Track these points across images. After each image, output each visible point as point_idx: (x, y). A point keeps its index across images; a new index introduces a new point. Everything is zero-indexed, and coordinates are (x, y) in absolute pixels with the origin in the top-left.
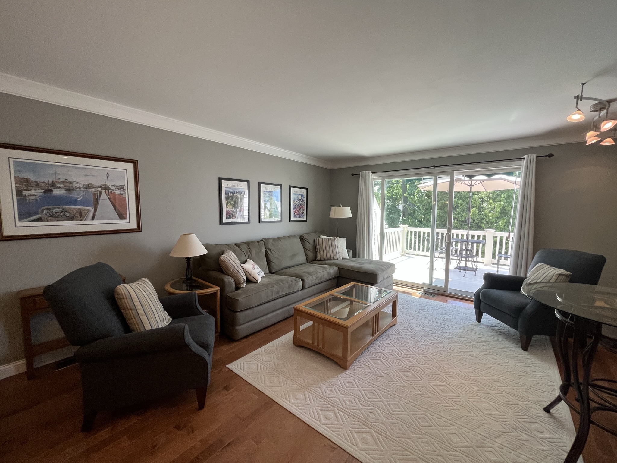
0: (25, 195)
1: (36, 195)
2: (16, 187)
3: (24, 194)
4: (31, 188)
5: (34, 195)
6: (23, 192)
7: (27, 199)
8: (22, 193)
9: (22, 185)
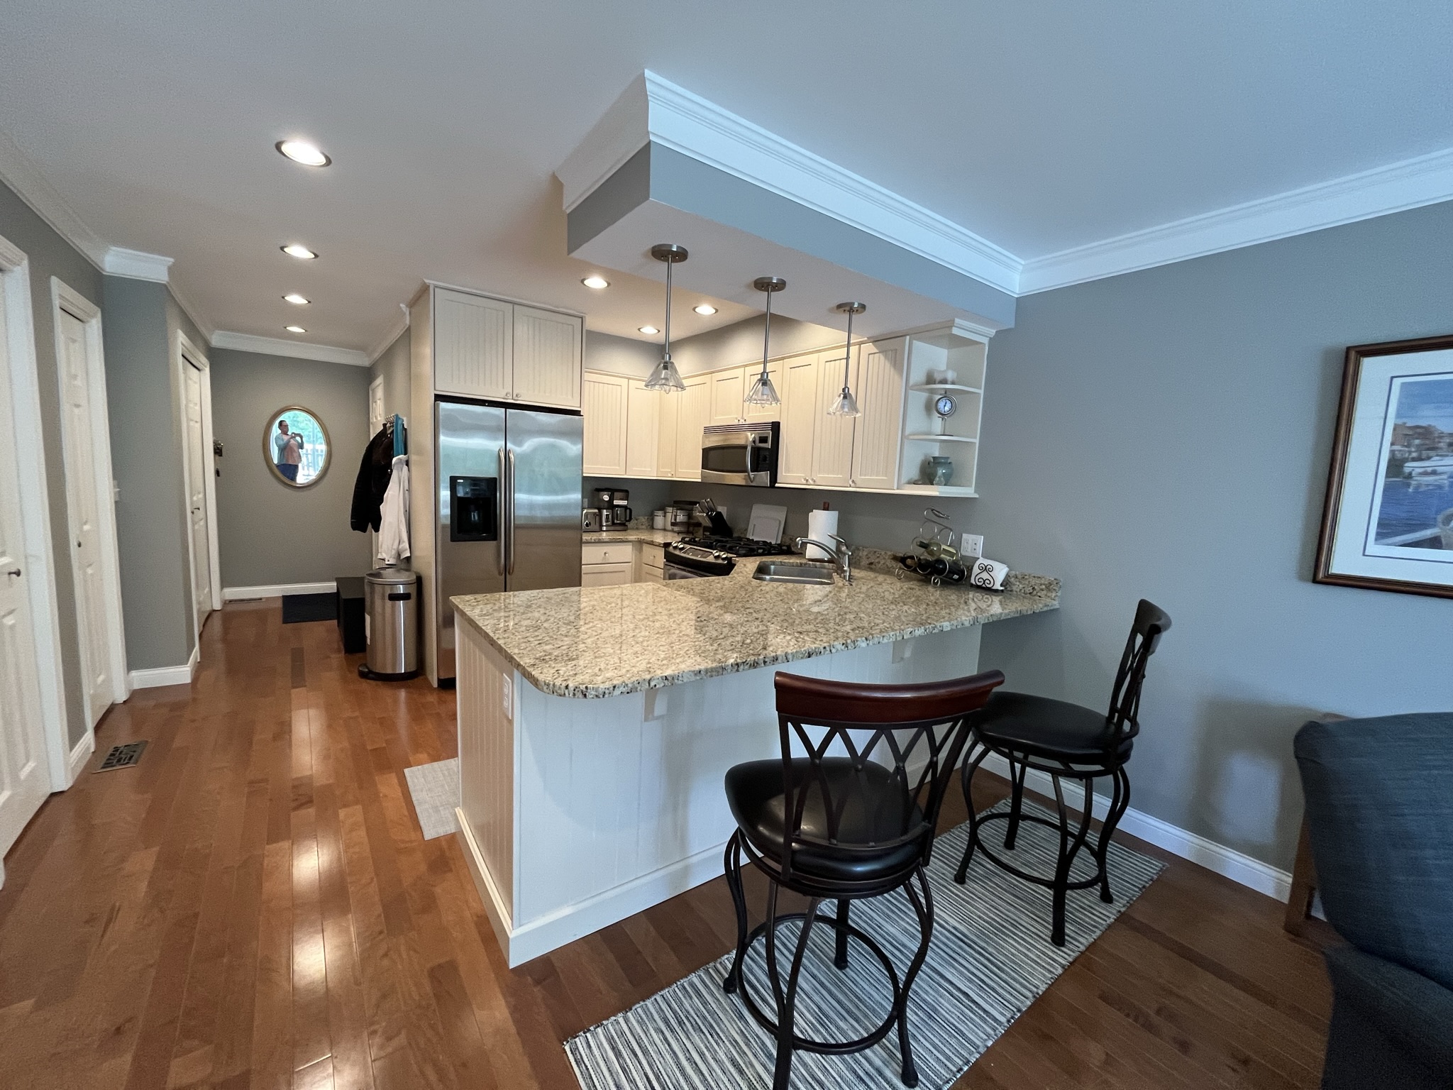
0: (1410, 474)
1: (1441, 474)
2: (1392, 452)
3: (1407, 470)
4: (1431, 453)
5: (1434, 473)
6: (1407, 465)
7: (1413, 483)
8: (1402, 467)
9: (1408, 446)
